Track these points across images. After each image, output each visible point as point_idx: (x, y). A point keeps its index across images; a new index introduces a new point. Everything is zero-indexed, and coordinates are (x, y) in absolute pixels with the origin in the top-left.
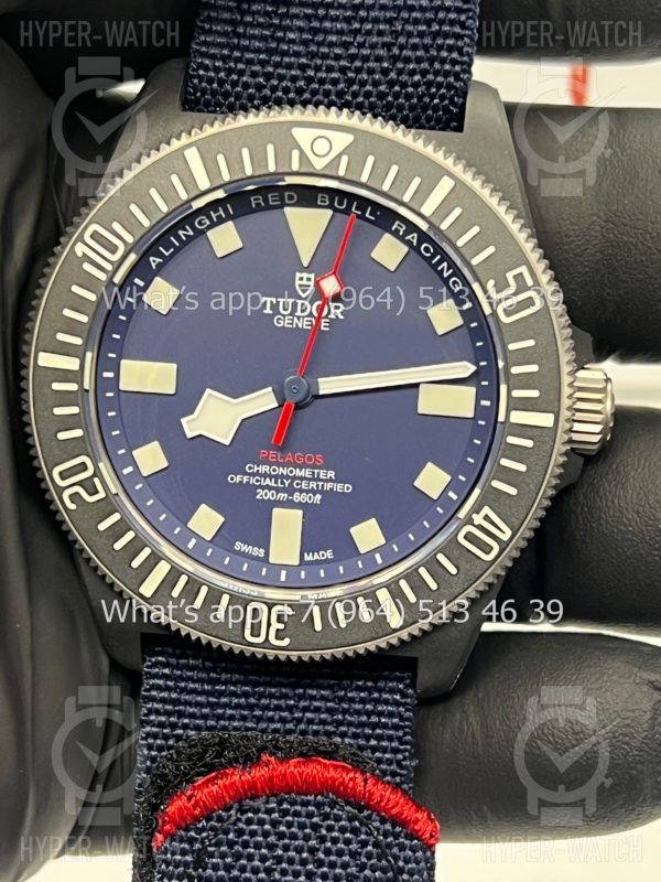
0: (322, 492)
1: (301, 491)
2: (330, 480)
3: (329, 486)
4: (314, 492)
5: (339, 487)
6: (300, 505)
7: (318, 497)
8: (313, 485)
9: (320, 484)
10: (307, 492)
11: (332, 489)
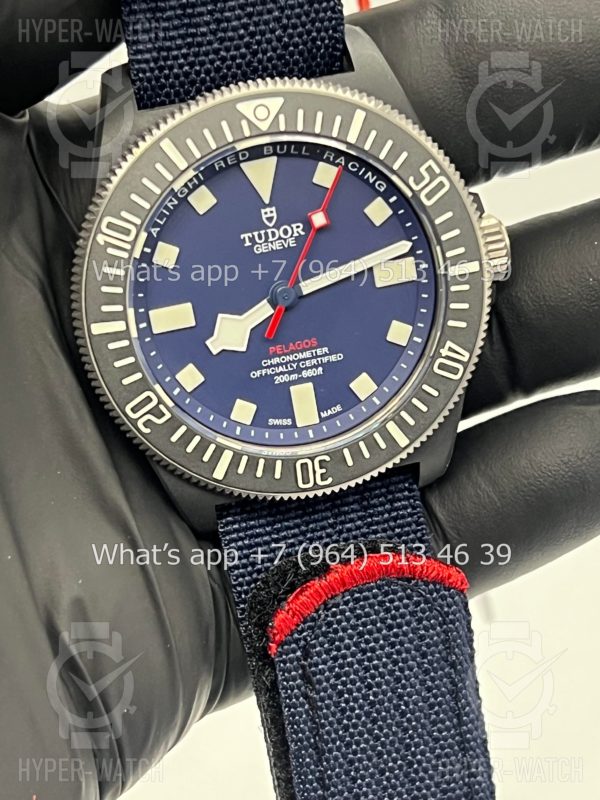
0: (322, 365)
1: (307, 368)
2: (326, 354)
3: (325, 360)
4: (316, 366)
5: (333, 358)
6: (308, 379)
7: (320, 369)
8: (314, 361)
9: (319, 359)
10: (311, 368)
11: (328, 361)
